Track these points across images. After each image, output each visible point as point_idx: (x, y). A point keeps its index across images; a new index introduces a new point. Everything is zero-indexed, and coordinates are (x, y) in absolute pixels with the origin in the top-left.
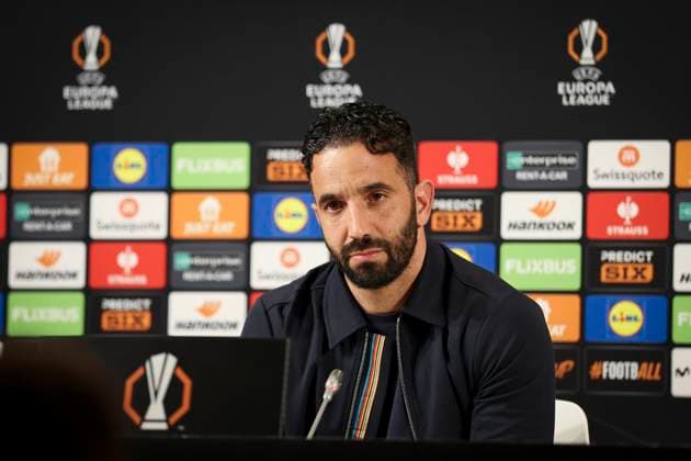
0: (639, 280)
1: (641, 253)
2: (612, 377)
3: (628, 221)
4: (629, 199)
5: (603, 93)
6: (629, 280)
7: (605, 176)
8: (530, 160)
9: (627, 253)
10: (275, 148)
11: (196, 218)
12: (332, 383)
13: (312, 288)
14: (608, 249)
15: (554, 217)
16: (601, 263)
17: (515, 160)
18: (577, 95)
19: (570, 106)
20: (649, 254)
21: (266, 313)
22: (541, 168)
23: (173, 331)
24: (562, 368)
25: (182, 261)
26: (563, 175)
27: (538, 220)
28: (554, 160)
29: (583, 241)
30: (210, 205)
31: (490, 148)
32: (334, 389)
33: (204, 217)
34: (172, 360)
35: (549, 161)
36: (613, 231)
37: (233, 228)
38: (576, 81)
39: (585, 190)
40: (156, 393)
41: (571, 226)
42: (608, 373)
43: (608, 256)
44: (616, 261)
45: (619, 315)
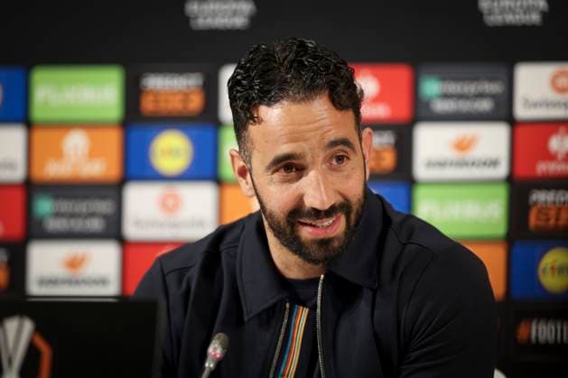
2: (542, 339)
3: (560, 157)
4: (561, 131)
6: (563, 224)
9: (561, 193)
12: (215, 349)
13: (221, 247)
14: (539, 189)
16: (530, 206)
17: (431, 87)
21: (164, 277)
23: (35, 289)
25: (44, 206)
29: (510, 179)
31: (401, 74)
32: (218, 356)
34: (28, 326)
36: (543, 168)
37: (100, 167)
39: (512, 122)
40: (10, 362)
41: (494, 163)
42: (537, 338)
43: (540, 197)
44: (546, 202)
45: (549, 266)
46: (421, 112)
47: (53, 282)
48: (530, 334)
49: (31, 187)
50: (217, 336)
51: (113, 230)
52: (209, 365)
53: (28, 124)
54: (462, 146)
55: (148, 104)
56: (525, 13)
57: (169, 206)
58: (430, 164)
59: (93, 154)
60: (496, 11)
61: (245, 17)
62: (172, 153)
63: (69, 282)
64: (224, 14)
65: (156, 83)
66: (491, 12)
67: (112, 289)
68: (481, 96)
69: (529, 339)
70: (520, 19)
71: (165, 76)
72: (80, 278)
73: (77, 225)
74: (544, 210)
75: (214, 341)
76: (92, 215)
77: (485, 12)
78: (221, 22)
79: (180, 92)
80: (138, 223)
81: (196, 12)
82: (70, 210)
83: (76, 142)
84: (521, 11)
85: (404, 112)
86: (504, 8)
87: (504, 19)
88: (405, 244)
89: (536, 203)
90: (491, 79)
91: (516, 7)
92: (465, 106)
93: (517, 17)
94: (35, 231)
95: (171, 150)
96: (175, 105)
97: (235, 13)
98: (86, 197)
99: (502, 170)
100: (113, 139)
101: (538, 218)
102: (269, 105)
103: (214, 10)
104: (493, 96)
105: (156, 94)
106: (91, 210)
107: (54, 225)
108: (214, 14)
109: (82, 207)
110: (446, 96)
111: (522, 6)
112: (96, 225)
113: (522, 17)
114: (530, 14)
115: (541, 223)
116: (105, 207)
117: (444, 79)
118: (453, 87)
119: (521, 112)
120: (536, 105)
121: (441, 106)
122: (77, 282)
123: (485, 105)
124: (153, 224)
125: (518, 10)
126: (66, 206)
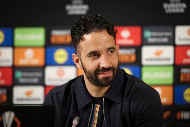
12: (75, 122)
13: (71, 86)
17: (147, 34)
21: (52, 96)
23: (15, 102)
25: (19, 74)
29: (174, 65)
32: (76, 124)
34: (13, 114)
37: (37, 61)
38: (170, 3)
39: (175, 45)
41: (169, 59)
42: (183, 117)
43: (184, 71)
44: (186, 72)
45: (187, 94)
46: (144, 42)
47: (22, 100)
48: (181, 116)
49: (14, 68)
50: (76, 117)
51: (42, 82)
53: (13, 47)
54: (158, 53)
55: (53, 40)
56: (179, 9)
57: (60, 74)
58: (147, 60)
59: (35, 57)
60: (169, 8)
61: (85, 11)
62: (61, 56)
63: (27, 100)
64: (78, 10)
65: (56, 33)
66: (167, 9)
67: (41, 102)
68: (164, 37)
69: (181, 118)
70: (177, 11)
71: (59, 30)
72: (31, 98)
73: (30, 80)
74: (185, 75)
75: (75, 119)
76: (35, 77)
77: (166, 9)
78: (77, 12)
79: (64, 36)
80: (50, 80)
81: (69, 9)
82: (27, 76)
83: (29, 53)
84: (178, 8)
85: (138, 42)
86: (172, 7)
87: (172, 11)
88: (131, 87)
89: (183, 73)
90: (168, 31)
91: (176, 7)
92: (159, 40)
93: (176, 10)
94: (15, 83)
95: (61, 55)
96: (62, 40)
97: (82, 9)
98: (32, 71)
99: (171, 62)
100: (42, 52)
101: (183, 78)
102: (87, 34)
103: (75, 8)
104: (168, 37)
105: (56, 36)
106: (34, 76)
107: (22, 80)
108: (75, 10)
109: (31, 74)
110: (152, 37)
111: (178, 7)
112: (36, 80)
113: (178, 10)
114: (180, 9)
115: (185, 79)
116: (39, 74)
117: (152, 31)
118: (155, 34)
119: (178, 42)
120: (183, 40)
121: (151, 40)
122: (29, 100)
123: (165, 40)
124: (55, 80)
125: (176, 8)
126: (26, 74)
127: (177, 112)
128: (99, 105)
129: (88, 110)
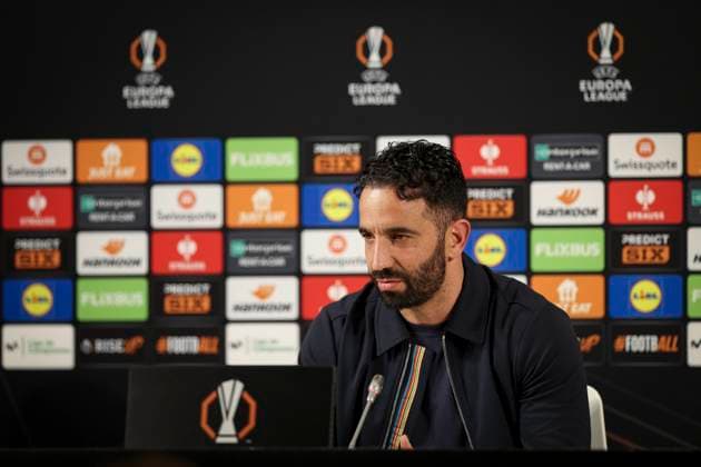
0: (657, 260)
1: (658, 236)
2: (634, 349)
3: (646, 207)
4: (646, 187)
5: (620, 90)
6: (648, 261)
7: (625, 166)
8: (556, 152)
9: (646, 237)
10: (321, 143)
11: (249, 208)
12: (374, 387)
14: (629, 233)
15: (579, 204)
16: (623, 246)
17: (542, 152)
18: (597, 92)
19: (591, 103)
20: (666, 237)
21: (331, 323)
22: (566, 159)
23: (231, 314)
24: (588, 343)
26: (586, 166)
27: (564, 207)
28: (578, 152)
29: (606, 226)
30: (262, 196)
31: (519, 141)
33: (256, 207)
34: (240, 386)
35: (573, 153)
36: (632, 216)
37: (283, 217)
38: (596, 79)
39: (606, 179)
40: (227, 413)
41: (594, 212)
42: (631, 347)
43: (629, 239)
44: (635, 244)
45: (639, 293)
46: (534, 173)
48: (625, 346)
49: (227, 233)
51: (293, 268)
52: (370, 399)
53: (224, 183)
58: (540, 213)
59: (274, 207)
60: (593, 92)
66: (589, 93)
69: (624, 349)
77: (585, 92)
85: (522, 173)
88: (510, 304)
89: (627, 244)
93: (607, 95)
94: (231, 269)
99: (600, 218)
101: (629, 257)
112: (279, 262)
115: (632, 261)
117: (552, 147)
127: (615, 338)
128: (424, 349)
129: (399, 357)
